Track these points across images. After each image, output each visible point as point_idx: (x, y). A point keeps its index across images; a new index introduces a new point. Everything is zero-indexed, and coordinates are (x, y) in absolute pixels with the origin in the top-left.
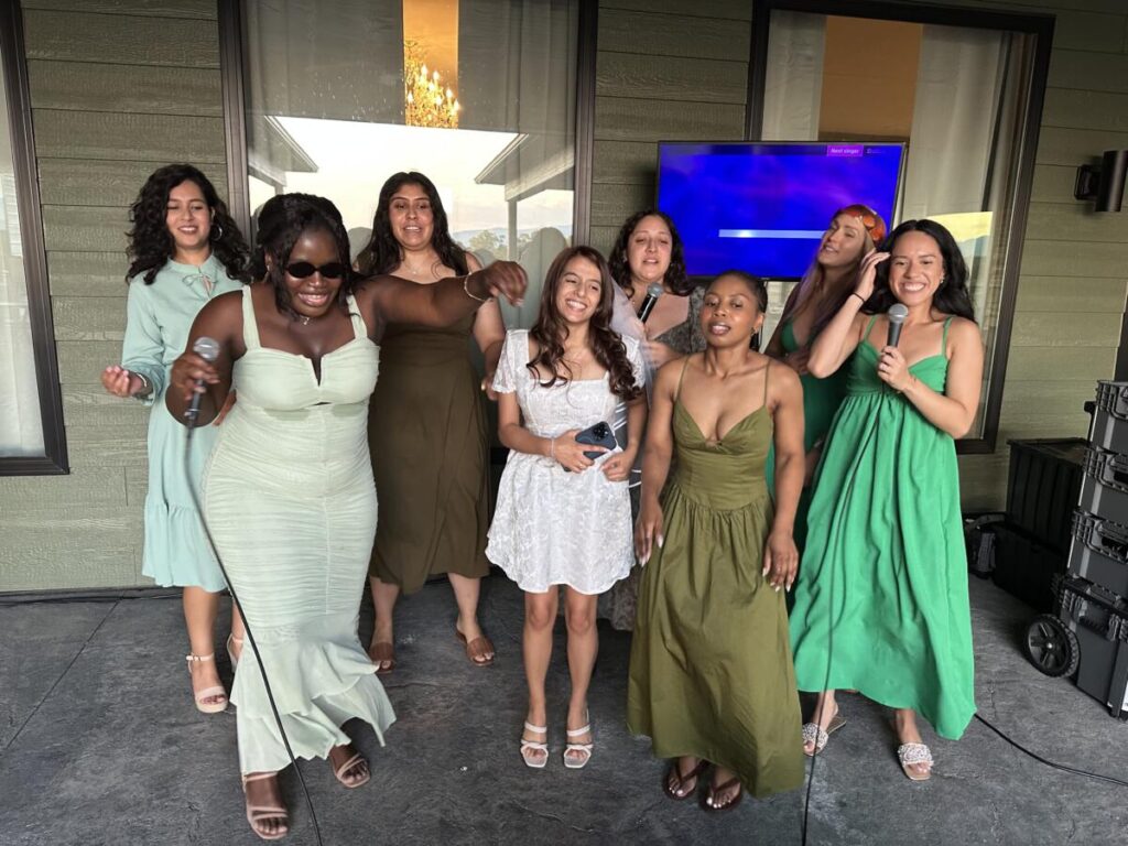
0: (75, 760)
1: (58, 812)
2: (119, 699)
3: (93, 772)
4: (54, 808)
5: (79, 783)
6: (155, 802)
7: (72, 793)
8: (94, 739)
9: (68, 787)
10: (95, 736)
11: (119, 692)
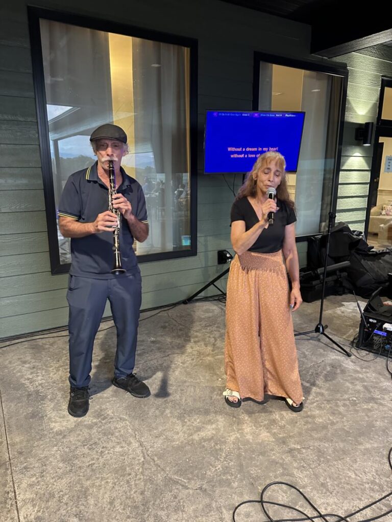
0: (46, 416)
1: (61, 437)
2: (40, 387)
3: (60, 418)
4: (57, 435)
5: (59, 423)
6: (104, 422)
7: (59, 428)
8: (46, 405)
9: (54, 426)
10: (45, 404)
11: (37, 385)
